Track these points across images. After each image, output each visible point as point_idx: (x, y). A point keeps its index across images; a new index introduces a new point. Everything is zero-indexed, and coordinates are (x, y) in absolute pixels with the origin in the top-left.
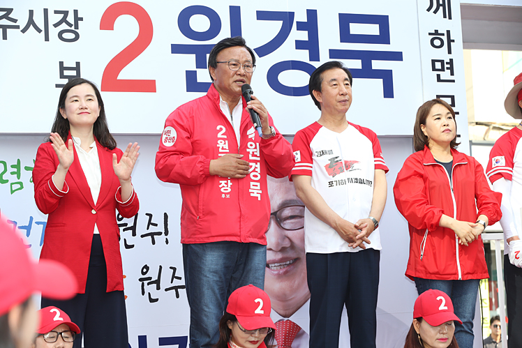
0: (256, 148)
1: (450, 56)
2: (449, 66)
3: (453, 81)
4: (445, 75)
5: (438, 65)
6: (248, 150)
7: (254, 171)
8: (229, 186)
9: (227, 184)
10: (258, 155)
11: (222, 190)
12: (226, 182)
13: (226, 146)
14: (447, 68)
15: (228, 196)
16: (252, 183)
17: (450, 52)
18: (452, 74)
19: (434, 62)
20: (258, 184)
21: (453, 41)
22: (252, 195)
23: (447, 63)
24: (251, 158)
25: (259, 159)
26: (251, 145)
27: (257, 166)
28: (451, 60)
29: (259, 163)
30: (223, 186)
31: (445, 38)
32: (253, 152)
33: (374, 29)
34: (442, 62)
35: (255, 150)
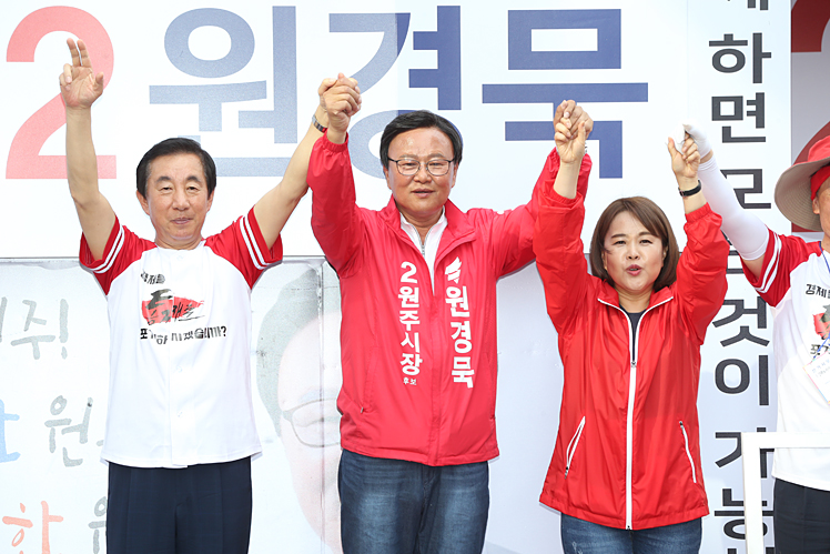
0: (461, 296)
1: (759, 88)
2: (753, 108)
3: (763, 139)
4: (745, 127)
5: (727, 108)
6: (448, 301)
7: (460, 337)
8: (417, 364)
9: (413, 360)
10: (466, 308)
11: (405, 370)
12: (412, 356)
13: (415, 298)
14: (749, 114)
15: (413, 382)
16: (457, 359)
17: (757, 78)
18: (760, 124)
19: (716, 102)
20: (467, 359)
21: (768, 55)
22: (456, 380)
23: (749, 103)
24: (455, 314)
25: (467, 315)
26: (453, 292)
27: (463, 328)
28: (760, 96)
29: (467, 323)
30: (407, 364)
31: (748, 51)
32: (458, 304)
33: (586, 40)
34: (738, 101)
35: (460, 300)
